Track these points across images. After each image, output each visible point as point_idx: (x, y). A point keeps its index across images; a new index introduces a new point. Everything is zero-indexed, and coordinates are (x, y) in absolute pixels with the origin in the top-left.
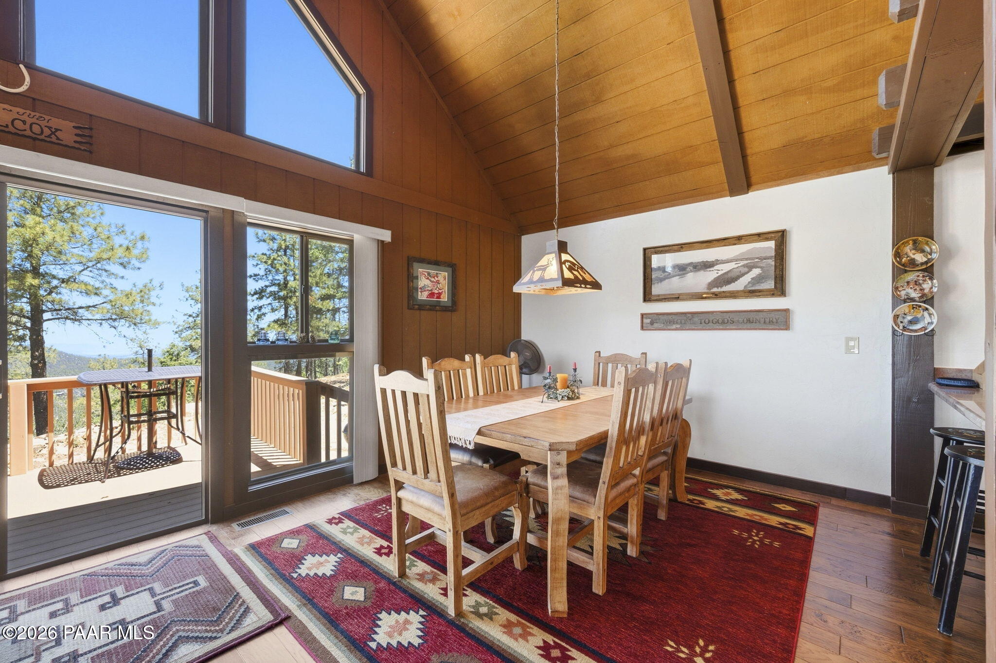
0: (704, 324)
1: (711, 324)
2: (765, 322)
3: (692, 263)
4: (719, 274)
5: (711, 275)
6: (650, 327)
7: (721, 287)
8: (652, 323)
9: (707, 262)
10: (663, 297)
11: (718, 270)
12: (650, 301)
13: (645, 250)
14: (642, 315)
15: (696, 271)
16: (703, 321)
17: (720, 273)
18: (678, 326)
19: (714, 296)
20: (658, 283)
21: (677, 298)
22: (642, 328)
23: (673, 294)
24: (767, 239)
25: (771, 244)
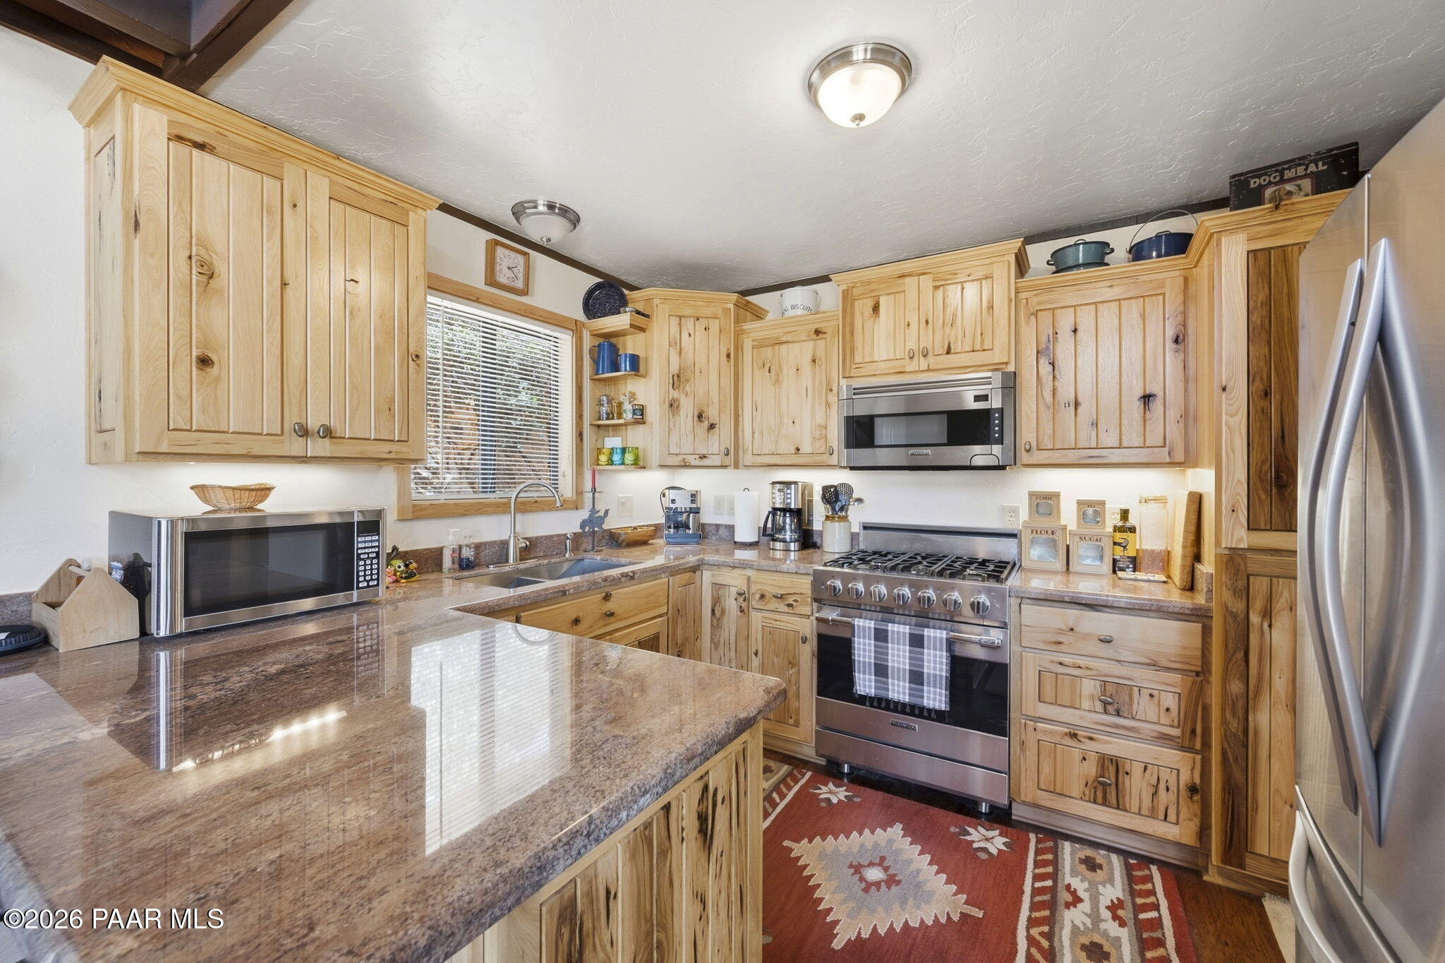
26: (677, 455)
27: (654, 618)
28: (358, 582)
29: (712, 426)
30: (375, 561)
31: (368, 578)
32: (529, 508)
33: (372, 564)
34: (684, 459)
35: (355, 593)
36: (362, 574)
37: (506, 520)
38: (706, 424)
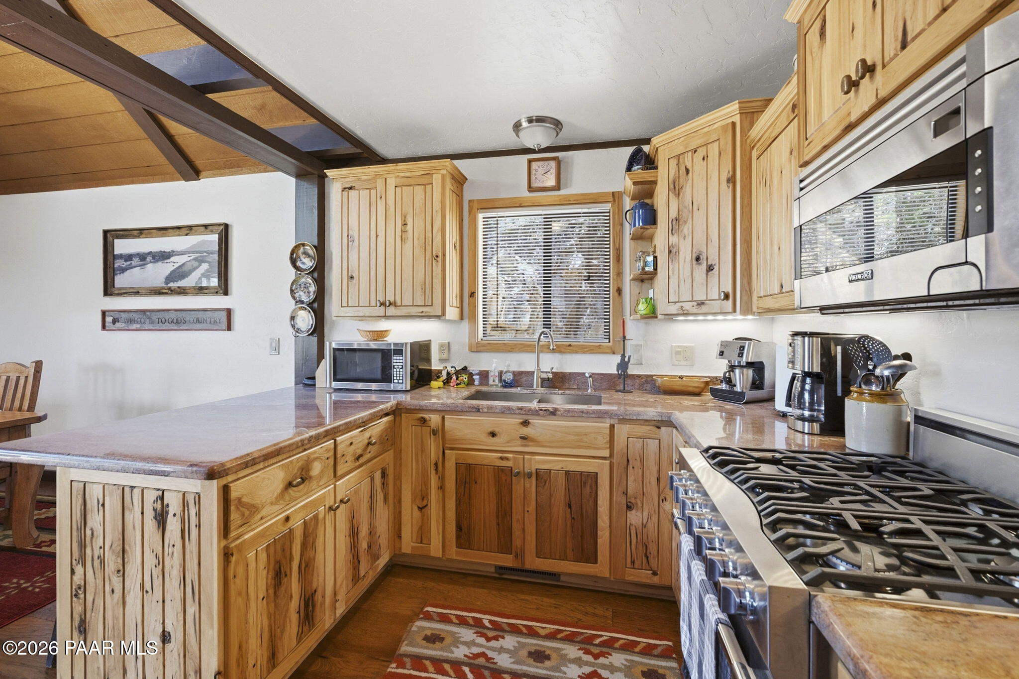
0: (161, 324)
1: (167, 324)
2: (210, 323)
3: (151, 252)
4: (175, 267)
5: (166, 268)
6: (113, 327)
7: (177, 281)
8: (115, 321)
9: (164, 252)
10: (125, 291)
11: (174, 263)
12: (111, 295)
13: (106, 232)
14: (104, 313)
15: (154, 262)
16: (160, 320)
17: (176, 265)
18: (138, 326)
19: (169, 292)
20: (120, 273)
21: (136, 293)
22: (104, 327)
23: (133, 288)
24: (212, 232)
25: (215, 237)
26: (675, 302)
27: (594, 457)
28: (394, 380)
29: (710, 268)
30: (401, 370)
31: (398, 378)
32: (563, 350)
33: (400, 371)
34: (682, 307)
35: (392, 384)
36: (395, 375)
37: (532, 357)
38: (704, 266)
